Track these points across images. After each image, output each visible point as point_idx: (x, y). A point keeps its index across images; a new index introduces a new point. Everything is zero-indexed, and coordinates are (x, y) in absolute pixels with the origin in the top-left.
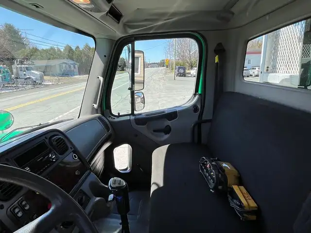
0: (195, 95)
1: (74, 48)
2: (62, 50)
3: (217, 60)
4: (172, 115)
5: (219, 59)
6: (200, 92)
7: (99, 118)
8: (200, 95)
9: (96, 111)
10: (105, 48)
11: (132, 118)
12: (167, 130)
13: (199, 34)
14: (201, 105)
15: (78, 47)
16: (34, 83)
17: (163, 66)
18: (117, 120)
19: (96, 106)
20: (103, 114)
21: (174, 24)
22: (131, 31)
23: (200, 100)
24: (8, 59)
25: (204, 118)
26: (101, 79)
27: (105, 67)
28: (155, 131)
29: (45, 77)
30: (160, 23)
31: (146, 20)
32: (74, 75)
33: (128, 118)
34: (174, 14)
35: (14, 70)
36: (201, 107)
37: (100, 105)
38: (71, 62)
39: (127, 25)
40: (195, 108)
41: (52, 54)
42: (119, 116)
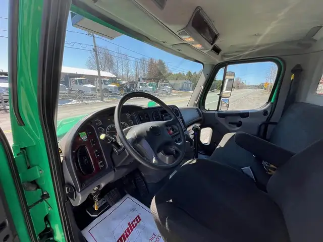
0: (267, 103)
1: (192, 73)
2: (185, 75)
3: (292, 78)
4: (245, 115)
5: (295, 77)
6: (272, 101)
7: (197, 109)
8: (272, 103)
9: (196, 105)
10: (209, 70)
11: (216, 112)
12: (239, 124)
13: (279, 58)
14: (271, 111)
15: (195, 73)
16: (167, 93)
17: (262, 88)
18: (207, 112)
19: (196, 102)
20: (199, 107)
21: (258, 52)
22: (226, 59)
23: (271, 107)
24: (157, 79)
25: (271, 121)
26: (202, 87)
27: (206, 81)
28: (229, 123)
29: (173, 91)
30: (247, 53)
31: (237, 52)
32: (189, 90)
33: (214, 112)
34: (258, 46)
35: (158, 85)
36: (270, 113)
37: (199, 102)
38: (189, 82)
39: (224, 56)
40: (265, 112)
41: (179, 77)
42: (209, 110)
